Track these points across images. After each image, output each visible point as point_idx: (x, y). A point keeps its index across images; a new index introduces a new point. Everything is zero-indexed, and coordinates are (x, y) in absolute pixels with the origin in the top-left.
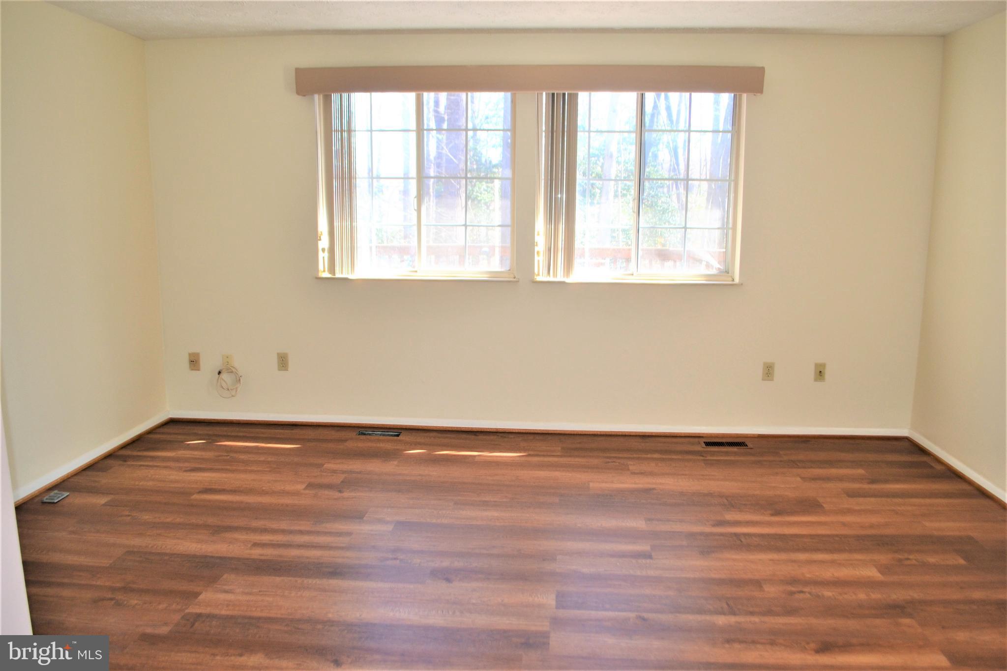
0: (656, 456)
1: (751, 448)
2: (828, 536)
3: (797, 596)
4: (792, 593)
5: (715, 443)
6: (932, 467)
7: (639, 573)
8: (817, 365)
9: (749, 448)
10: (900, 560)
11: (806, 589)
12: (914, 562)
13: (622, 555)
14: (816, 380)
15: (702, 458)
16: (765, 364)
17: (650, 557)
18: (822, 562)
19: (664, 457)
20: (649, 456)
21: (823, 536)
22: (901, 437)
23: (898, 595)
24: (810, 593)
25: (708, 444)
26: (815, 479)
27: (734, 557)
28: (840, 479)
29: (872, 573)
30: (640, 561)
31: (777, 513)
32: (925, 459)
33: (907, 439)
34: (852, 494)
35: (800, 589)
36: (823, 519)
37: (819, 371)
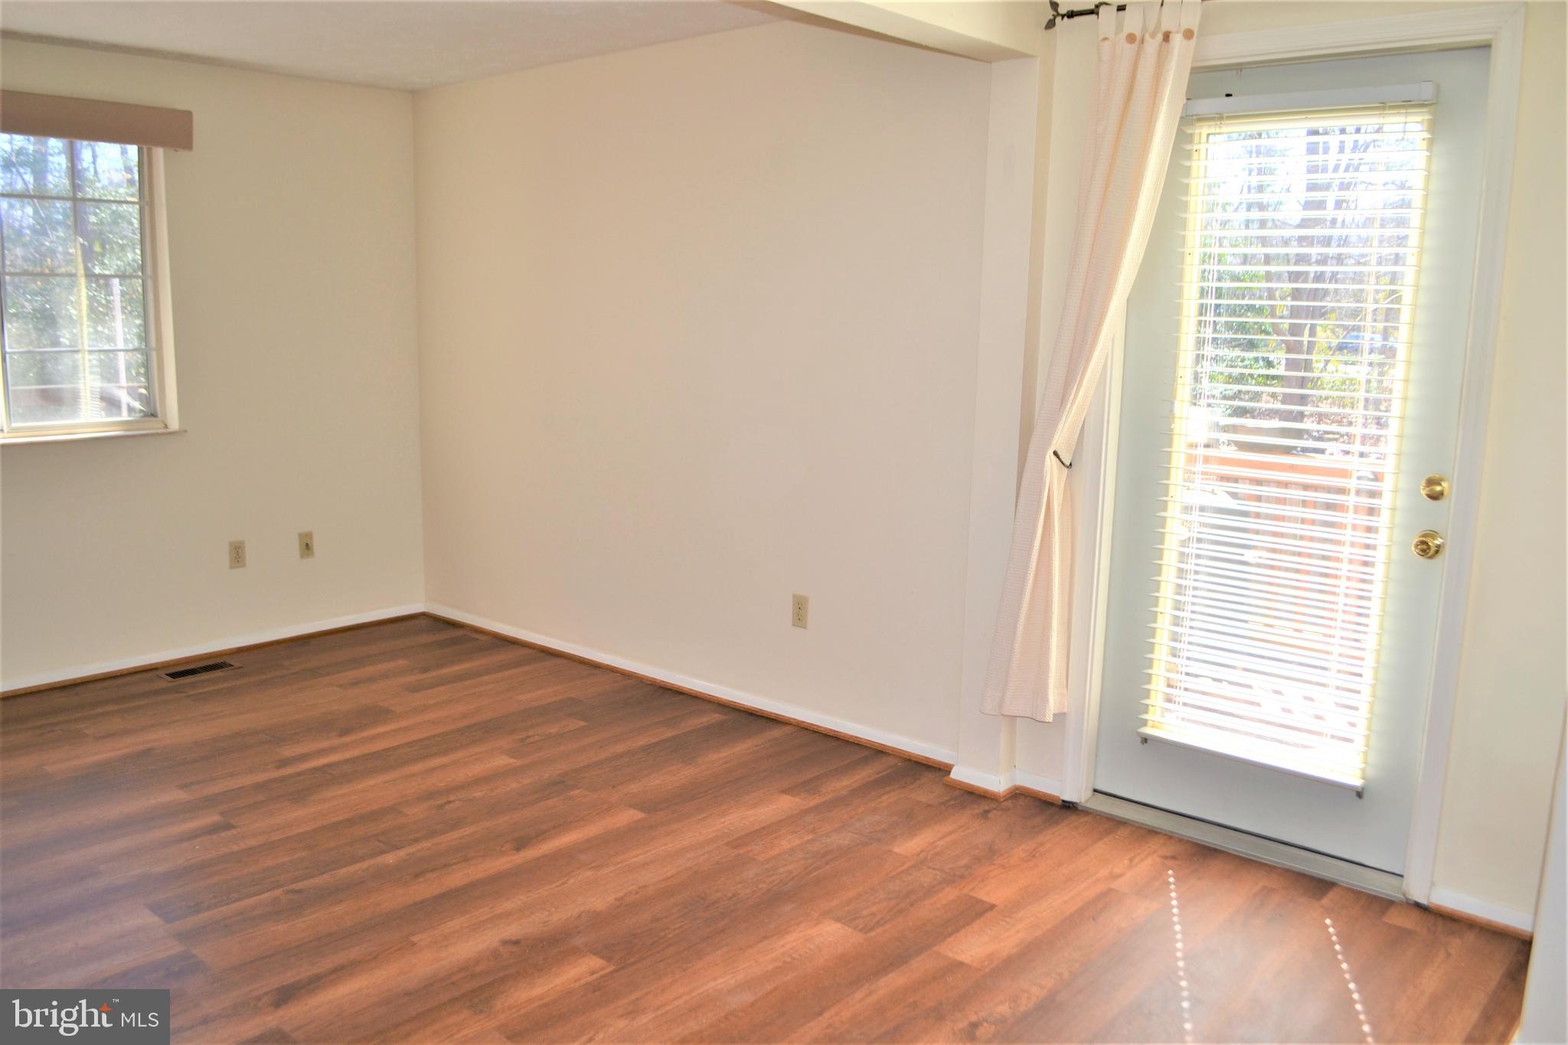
0: (110, 708)
1: (240, 668)
2: (428, 738)
3: (448, 807)
4: (441, 807)
5: (184, 671)
6: (477, 639)
7: (235, 848)
8: (301, 536)
9: (236, 668)
10: (522, 740)
11: (452, 798)
12: (537, 738)
13: (193, 836)
14: (302, 556)
15: (182, 695)
16: (231, 544)
17: (229, 827)
18: (443, 767)
19: (123, 706)
20: (99, 710)
21: (421, 740)
22: (416, 614)
23: (548, 773)
24: (460, 800)
25: (174, 675)
26: (356, 683)
27: (339, 792)
28: (385, 676)
29: (502, 761)
30: (222, 835)
31: (344, 732)
32: (459, 633)
33: (424, 615)
34: (416, 688)
35: (445, 800)
36: (404, 723)
37: (304, 545)
